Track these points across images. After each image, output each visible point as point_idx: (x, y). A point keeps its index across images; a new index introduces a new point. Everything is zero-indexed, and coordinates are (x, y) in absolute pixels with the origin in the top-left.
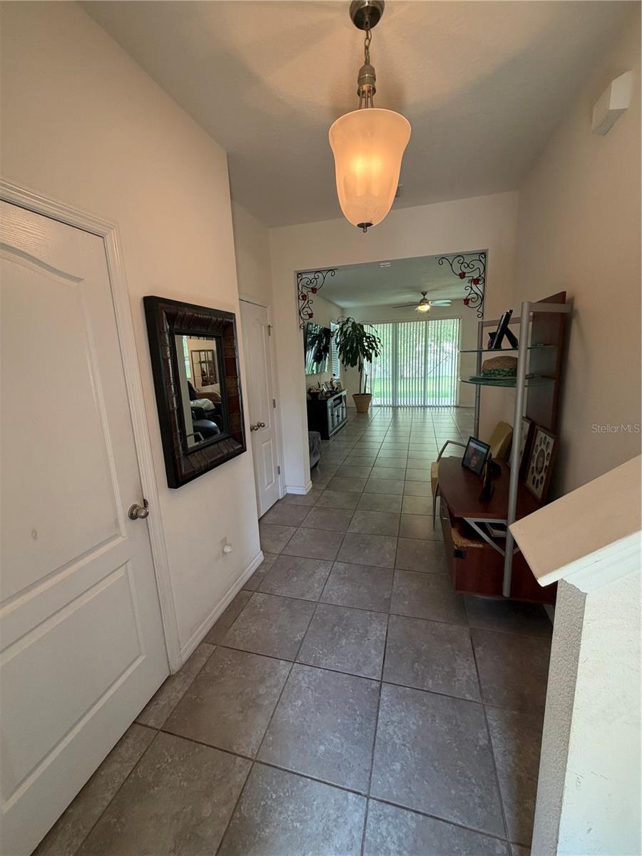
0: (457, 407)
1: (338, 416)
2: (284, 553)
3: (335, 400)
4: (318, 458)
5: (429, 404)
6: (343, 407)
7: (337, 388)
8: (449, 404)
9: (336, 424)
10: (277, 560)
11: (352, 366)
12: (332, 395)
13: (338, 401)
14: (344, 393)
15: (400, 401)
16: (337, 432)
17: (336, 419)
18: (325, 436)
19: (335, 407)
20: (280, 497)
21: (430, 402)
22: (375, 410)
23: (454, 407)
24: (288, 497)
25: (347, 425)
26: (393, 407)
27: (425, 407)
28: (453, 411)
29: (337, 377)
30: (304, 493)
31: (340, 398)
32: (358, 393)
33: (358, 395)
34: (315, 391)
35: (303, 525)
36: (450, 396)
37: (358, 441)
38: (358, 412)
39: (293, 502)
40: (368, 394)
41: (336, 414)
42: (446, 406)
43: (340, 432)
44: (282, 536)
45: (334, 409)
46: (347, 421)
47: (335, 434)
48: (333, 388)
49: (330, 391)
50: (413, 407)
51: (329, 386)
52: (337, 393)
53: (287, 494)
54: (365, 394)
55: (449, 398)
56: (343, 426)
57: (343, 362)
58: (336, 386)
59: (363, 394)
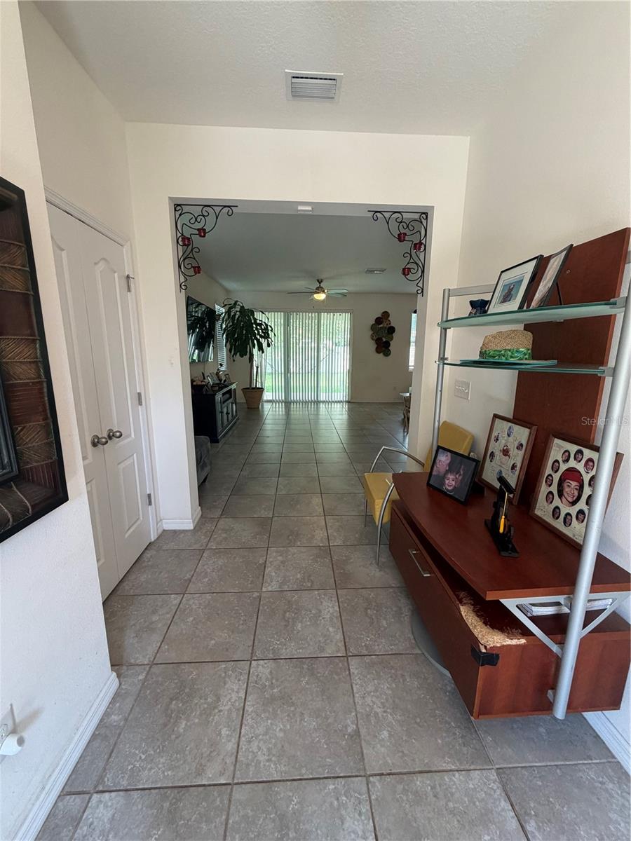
0: (349, 402)
1: (227, 413)
2: (157, 661)
3: (224, 394)
4: (207, 469)
5: (322, 399)
6: (232, 403)
7: (225, 381)
8: (342, 399)
9: (225, 421)
10: (146, 679)
11: (242, 356)
12: (221, 389)
13: (228, 396)
14: (233, 386)
15: (293, 397)
16: (226, 433)
17: (225, 417)
18: (214, 440)
19: (224, 402)
20: (153, 540)
21: (323, 397)
22: (267, 407)
23: (346, 402)
24: (167, 535)
25: (238, 423)
26: (285, 402)
27: (318, 402)
28: (346, 406)
29: (223, 369)
30: (189, 526)
31: (230, 391)
32: (249, 387)
33: (248, 388)
34: (200, 383)
35: (192, 588)
36: (342, 391)
37: (255, 443)
38: (248, 408)
39: (172, 546)
40: (259, 388)
41: (225, 410)
42: (339, 402)
43: (230, 433)
44: (155, 618)
45: (223, 405)
46: (238, 419)
47: (224, 436)
48: (220, 380)
49: (217, 384)
50: (306, 402)
51: (215, 378)
52: (226, 386)
53: (164, 530)
54: (256, 388)
55: (342, 394)
56: (234, 425)
57: (230, 351)
58: (224, 379)
59: (254, 388)
